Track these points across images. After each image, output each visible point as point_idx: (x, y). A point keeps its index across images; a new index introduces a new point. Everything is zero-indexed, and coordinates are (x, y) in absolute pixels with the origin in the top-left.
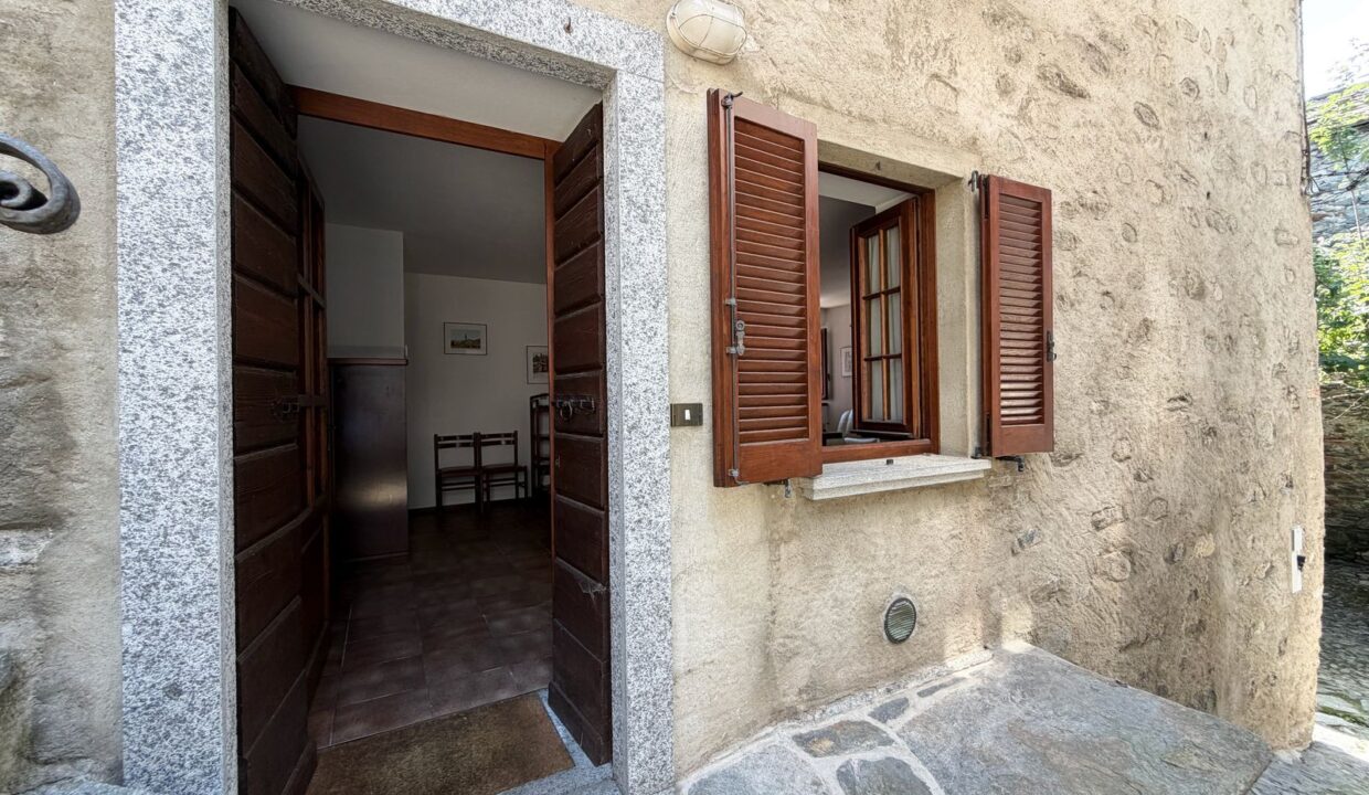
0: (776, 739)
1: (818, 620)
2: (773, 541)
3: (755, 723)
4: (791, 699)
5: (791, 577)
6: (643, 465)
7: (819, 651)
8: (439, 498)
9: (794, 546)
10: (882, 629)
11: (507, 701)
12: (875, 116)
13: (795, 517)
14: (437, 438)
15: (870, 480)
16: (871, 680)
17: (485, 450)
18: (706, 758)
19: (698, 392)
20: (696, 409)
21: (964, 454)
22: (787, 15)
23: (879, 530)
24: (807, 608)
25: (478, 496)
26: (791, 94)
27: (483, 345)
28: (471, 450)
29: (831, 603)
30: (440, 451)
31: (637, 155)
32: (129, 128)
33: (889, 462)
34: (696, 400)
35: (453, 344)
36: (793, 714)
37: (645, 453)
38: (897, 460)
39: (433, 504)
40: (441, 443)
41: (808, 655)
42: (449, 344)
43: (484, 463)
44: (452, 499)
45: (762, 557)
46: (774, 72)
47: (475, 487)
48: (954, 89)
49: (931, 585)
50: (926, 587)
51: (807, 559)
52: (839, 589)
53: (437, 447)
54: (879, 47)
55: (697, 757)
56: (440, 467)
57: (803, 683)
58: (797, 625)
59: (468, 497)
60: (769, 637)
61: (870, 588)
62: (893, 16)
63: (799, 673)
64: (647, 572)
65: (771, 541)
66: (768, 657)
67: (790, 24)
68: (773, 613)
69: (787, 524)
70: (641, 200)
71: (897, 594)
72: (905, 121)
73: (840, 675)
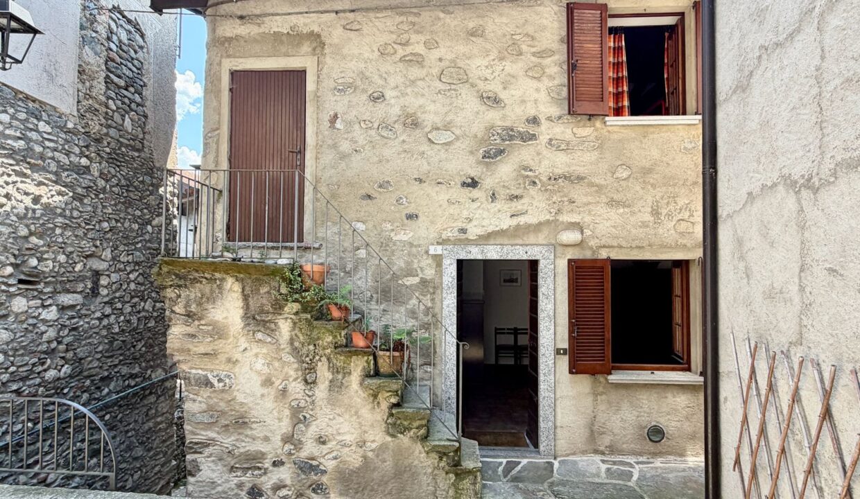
0: (594, 458)
1: (614, 424)
2: (595, 395)
3: (586, 451)
4: (602, 448)
5: (602, 407)
6: (546, 365)
7: (615, 435)
8: (497, 360)
9: (604, 397)
10: (646, 435)
11: (514, 433)
12: (644, 245)
13: (604, 388)
14: (496, 329)
15: (634, 378)
16: (640, 453)
17: (519, 336)
18: (568, 455)
19: (566, 345)
20: (565, 350)
21: (696, 374)
22: (604, 219)
23: (645, 397)
24: (609, 419)
25: (516, 361)
26: (604, 247)
27: (519, 280)
28: (513, 336)
29: (620, 420)
30: (498, 336)
31: (545, 281)
32: (444, 295)
33: (653, 373)
34: (565, 347)
35: (505, 281)
36: (603, 453)
37: (546, 362)
38: (655, 372)
39: (494, 363)
40: (498, 331)
41: (609, 435)
42: (502, 280)
43: (519, 344)
44: (503, 362)
45: (590, 399)
46: (597, 241)
47: (514, 357)
48: (692, 223)
49: (673, 424)
50: (670, 424)
51: (609, 403)
52: (624, 415)
53: (496, 333)
54: (648, 217)
55: (564, 453)
56: (498, 344)
57: (608, 444)
58: (604, 424)
59: (511, 362)
60: (593, 424)
61: (639, 418)
62: (655, 204)
63: (606, 440)
64: (547, 395)
65: (594, 394)
66: (592, 431)
67: (605, 222)
68: (594, 417)
69: (601, 389)
70: (546, 293)
71: (654, 424)
72: (660, 243)
73: (625, 446)
